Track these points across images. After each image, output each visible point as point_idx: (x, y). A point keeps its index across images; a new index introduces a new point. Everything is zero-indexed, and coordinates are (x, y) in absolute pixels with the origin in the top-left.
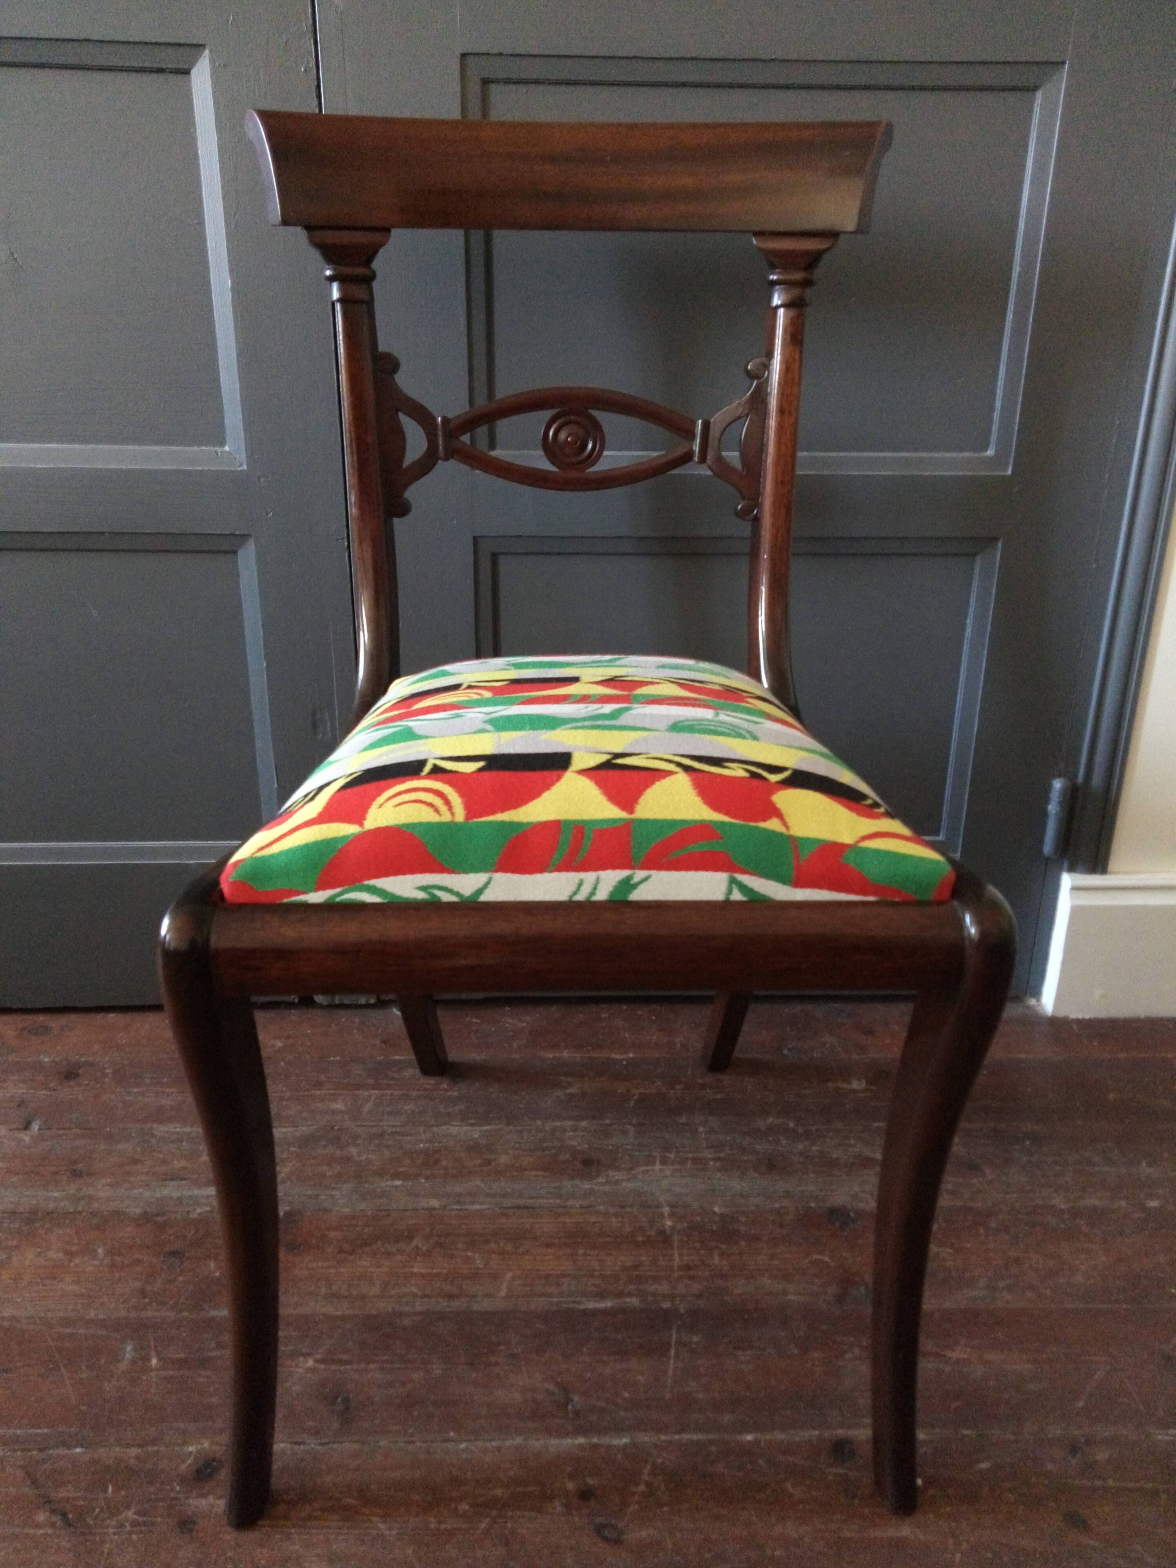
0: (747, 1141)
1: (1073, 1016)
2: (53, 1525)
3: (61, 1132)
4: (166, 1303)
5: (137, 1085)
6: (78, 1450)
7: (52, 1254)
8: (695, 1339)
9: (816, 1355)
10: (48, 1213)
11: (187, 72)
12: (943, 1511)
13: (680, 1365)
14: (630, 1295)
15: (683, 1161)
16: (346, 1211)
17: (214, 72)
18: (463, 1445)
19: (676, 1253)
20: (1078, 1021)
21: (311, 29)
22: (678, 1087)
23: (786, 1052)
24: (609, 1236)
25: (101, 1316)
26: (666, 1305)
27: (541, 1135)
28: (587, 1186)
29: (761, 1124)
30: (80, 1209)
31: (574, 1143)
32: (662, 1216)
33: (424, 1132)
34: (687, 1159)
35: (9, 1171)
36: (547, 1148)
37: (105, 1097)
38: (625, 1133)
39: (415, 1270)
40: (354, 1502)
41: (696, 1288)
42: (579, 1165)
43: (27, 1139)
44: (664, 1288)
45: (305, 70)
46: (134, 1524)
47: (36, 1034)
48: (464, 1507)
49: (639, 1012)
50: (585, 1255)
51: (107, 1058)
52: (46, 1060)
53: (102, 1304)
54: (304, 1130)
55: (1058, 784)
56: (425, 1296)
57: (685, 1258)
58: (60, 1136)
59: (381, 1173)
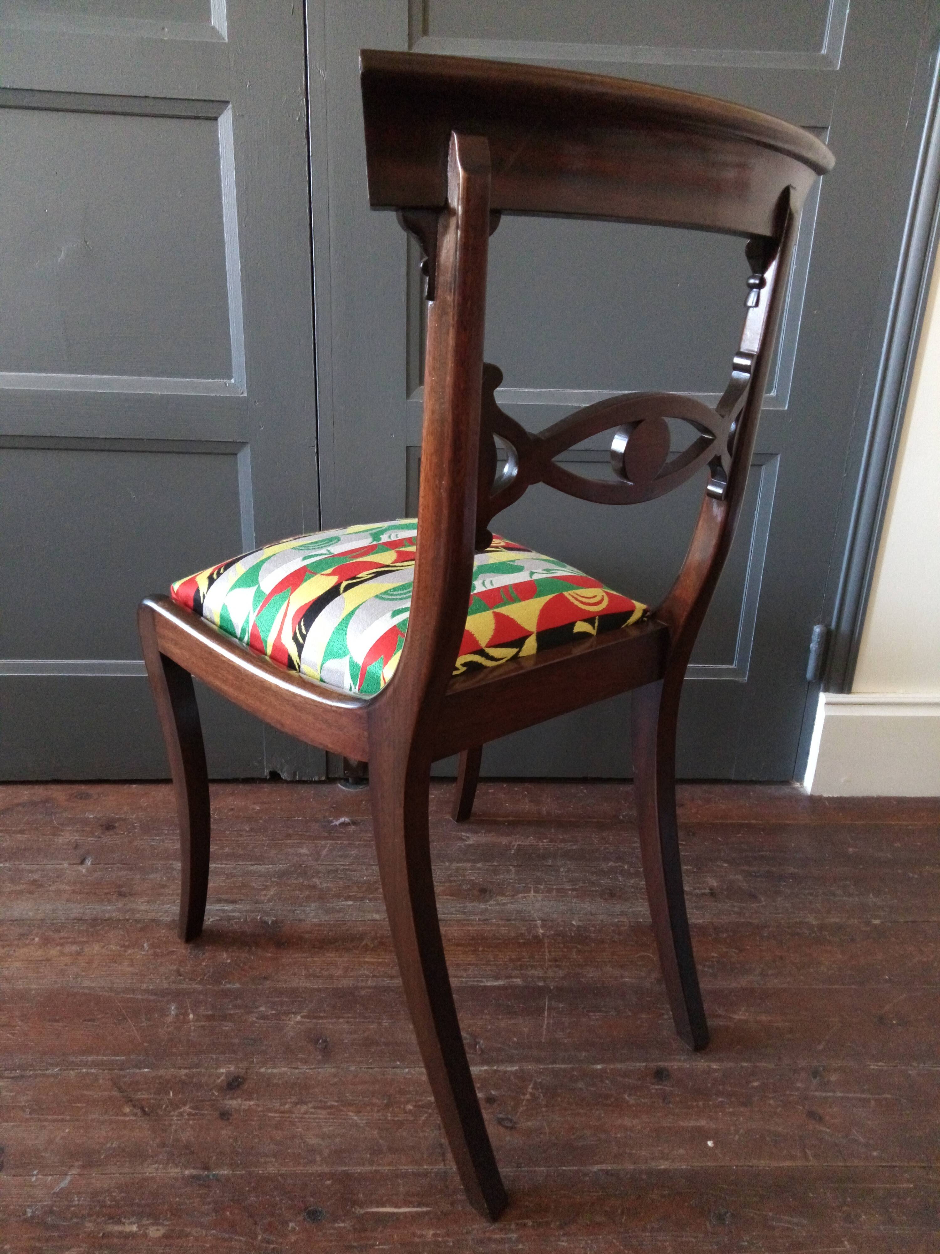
0: (594, 878)
1: (825, 795)
2: (136, 1115)
3: (107, 866)
4: (195, 980)
5: (159, 835)
6: (146, 1070)
7: (113, 947)
8: (561, 1005)
9: (643, 1016)
10: (106, 920)
11: (216, 119)
12: (727, 1110)
13: (551, 1021)
14: (516, 977)
15: (550, 891)
16: (315, 920)
17: (235, 120)
18: (407, 1070)
19: (547, 950)
20: (828, 799)
21: (304, 91)
22: (545, 841)
23: (621, 817)
24: (500, 939)
25: (151, 988)
26: (541, 984)
27: (449, 872)
28: (483, 906)
29: (604, 866)
30: (127, 917)
31: (473, 878)
32: (536, 926)
33: (366, 869)
34: (553, 889)
35: (74, 892)
36: (454, 881)
37: (135, 843)
38: (508, 871)
39: (367, 960)
40: (336, 1104)
41: (561, 973)
42: (476, 892)
43: (84, 871)
44: (539, 972)
45: (299, 119)
46: (190, 1114)
47: (81, 798)
48: (410, 1107)
49: (516, 789)
50: (483, 951)
51: (134, 816)
52: (91, 816)
53: (151, 979)
54: (281, 867)
55: (817, 629)
56: (374, 976)
57: (553, 954)
58: (107, 868)
59: (338, 896)
